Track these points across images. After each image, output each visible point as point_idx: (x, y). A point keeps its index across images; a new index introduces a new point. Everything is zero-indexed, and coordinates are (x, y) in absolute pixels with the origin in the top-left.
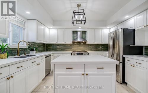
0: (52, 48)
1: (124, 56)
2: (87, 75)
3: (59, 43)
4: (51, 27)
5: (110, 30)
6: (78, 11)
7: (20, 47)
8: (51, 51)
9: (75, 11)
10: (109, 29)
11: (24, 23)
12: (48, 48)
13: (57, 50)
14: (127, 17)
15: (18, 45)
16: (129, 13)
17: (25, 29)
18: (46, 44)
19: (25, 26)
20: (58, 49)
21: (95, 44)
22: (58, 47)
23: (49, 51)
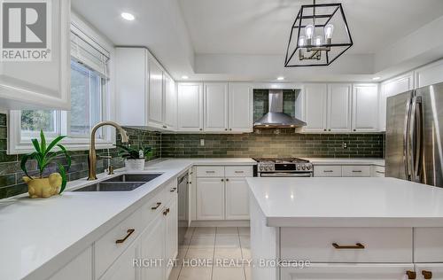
0: (182, 146)
3: (207, 130)
4: (185, 77)
5: (379, 88)
6: (311, 12)
7: (97, 147)
8: (177, 157)
10: (376, 85)
11: (105, 59)
12: (171, 146)
13: (200, 153)
15: (89, 140)
17: (108, 79)
18: (163, 135)
19: (108, 71)
20: (202, 149)
21: (330, 133)
22: (202, 142)
23: (173, 157)
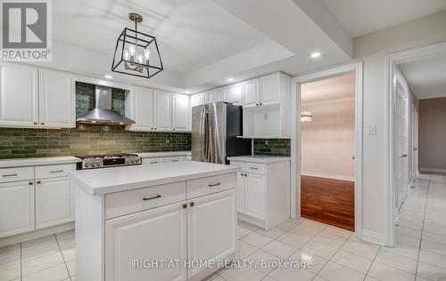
1: (228, 158)
2: (192, 204)
5: (190, 99)
6: (133, 34)
9: (128, 33)
10: (188, 97)
14: (231, 80)
16: (236, 75)
21: (156, 131)
